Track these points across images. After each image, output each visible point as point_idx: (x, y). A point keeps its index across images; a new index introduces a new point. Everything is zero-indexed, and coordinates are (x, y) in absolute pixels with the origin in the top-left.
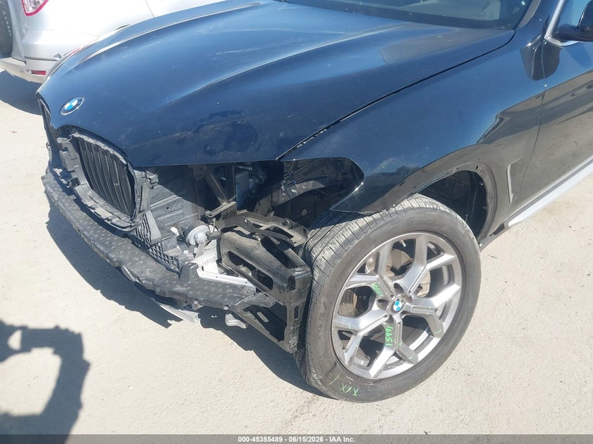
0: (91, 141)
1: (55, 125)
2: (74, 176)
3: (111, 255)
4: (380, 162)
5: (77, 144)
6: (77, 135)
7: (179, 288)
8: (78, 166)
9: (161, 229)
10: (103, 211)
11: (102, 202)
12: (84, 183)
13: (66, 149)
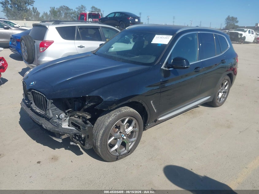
0: (37, 92)
1: (27, 89)
2: (31, 101)
3: (39, 122)
4: (108, 97)
5: (33, 93)
6: (33, 90)
7: (56, 130)
8: (32, 99)
9: (53, 115)
10: (38, 110)
11: (38, 108)
12: (33, 103)
13: (30, 94)
